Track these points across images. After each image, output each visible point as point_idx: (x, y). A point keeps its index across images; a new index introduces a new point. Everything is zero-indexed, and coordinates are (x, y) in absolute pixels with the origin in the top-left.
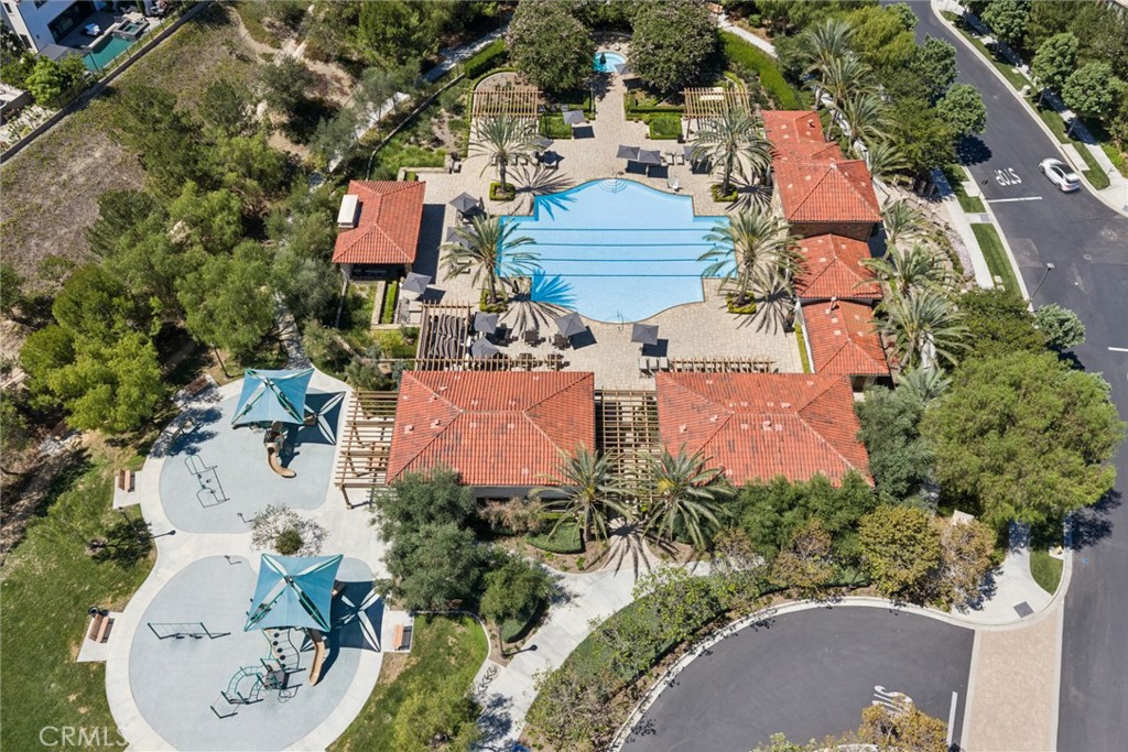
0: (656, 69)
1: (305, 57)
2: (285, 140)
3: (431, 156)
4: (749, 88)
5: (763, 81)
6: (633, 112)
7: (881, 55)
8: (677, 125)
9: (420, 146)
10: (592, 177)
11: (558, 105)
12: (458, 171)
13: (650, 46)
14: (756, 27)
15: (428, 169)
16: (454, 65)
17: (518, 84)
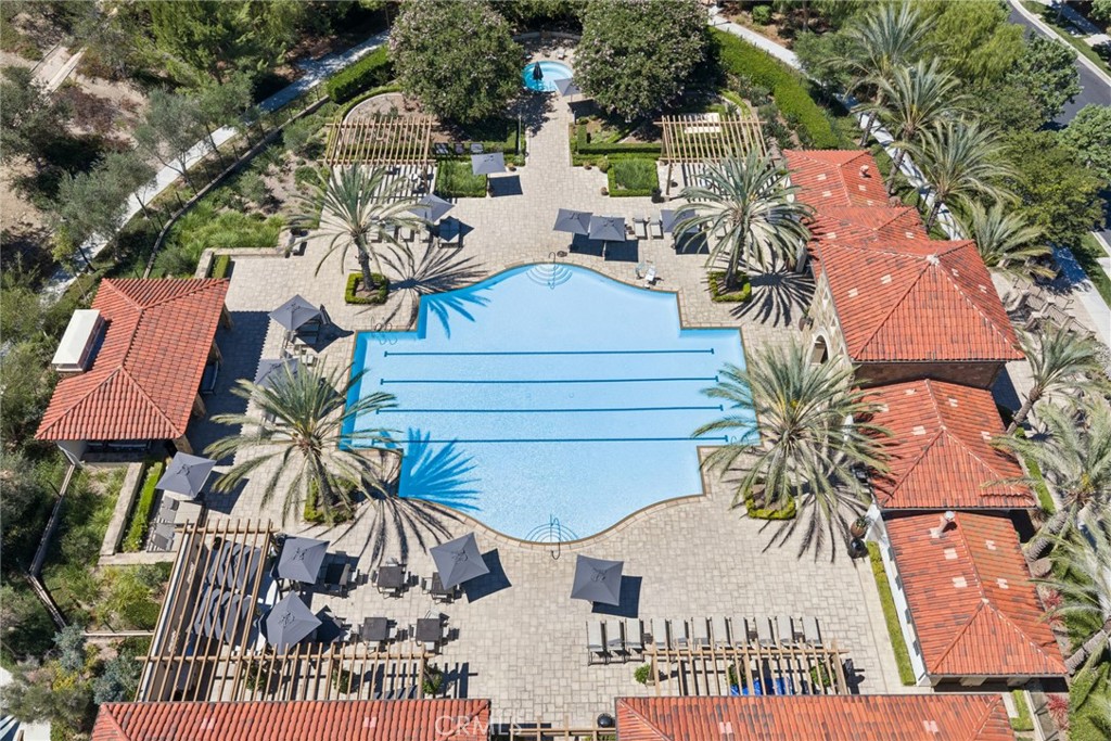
0: (617, 87)
1: (79, 73)
2: (25, 206)
3: (258, 228)
4: (759, 113)
5: (779, 103)
6: (584, 152)
7: (974, 62)
8: (651, 172)
9: (245, 210)
10: (516, 260)
11: (466, 143)
12: (301, 253)
13: (607, 51)
14: (764, 24)
15: (250, 250)
16: (316, 83)
17: (410, 110)
